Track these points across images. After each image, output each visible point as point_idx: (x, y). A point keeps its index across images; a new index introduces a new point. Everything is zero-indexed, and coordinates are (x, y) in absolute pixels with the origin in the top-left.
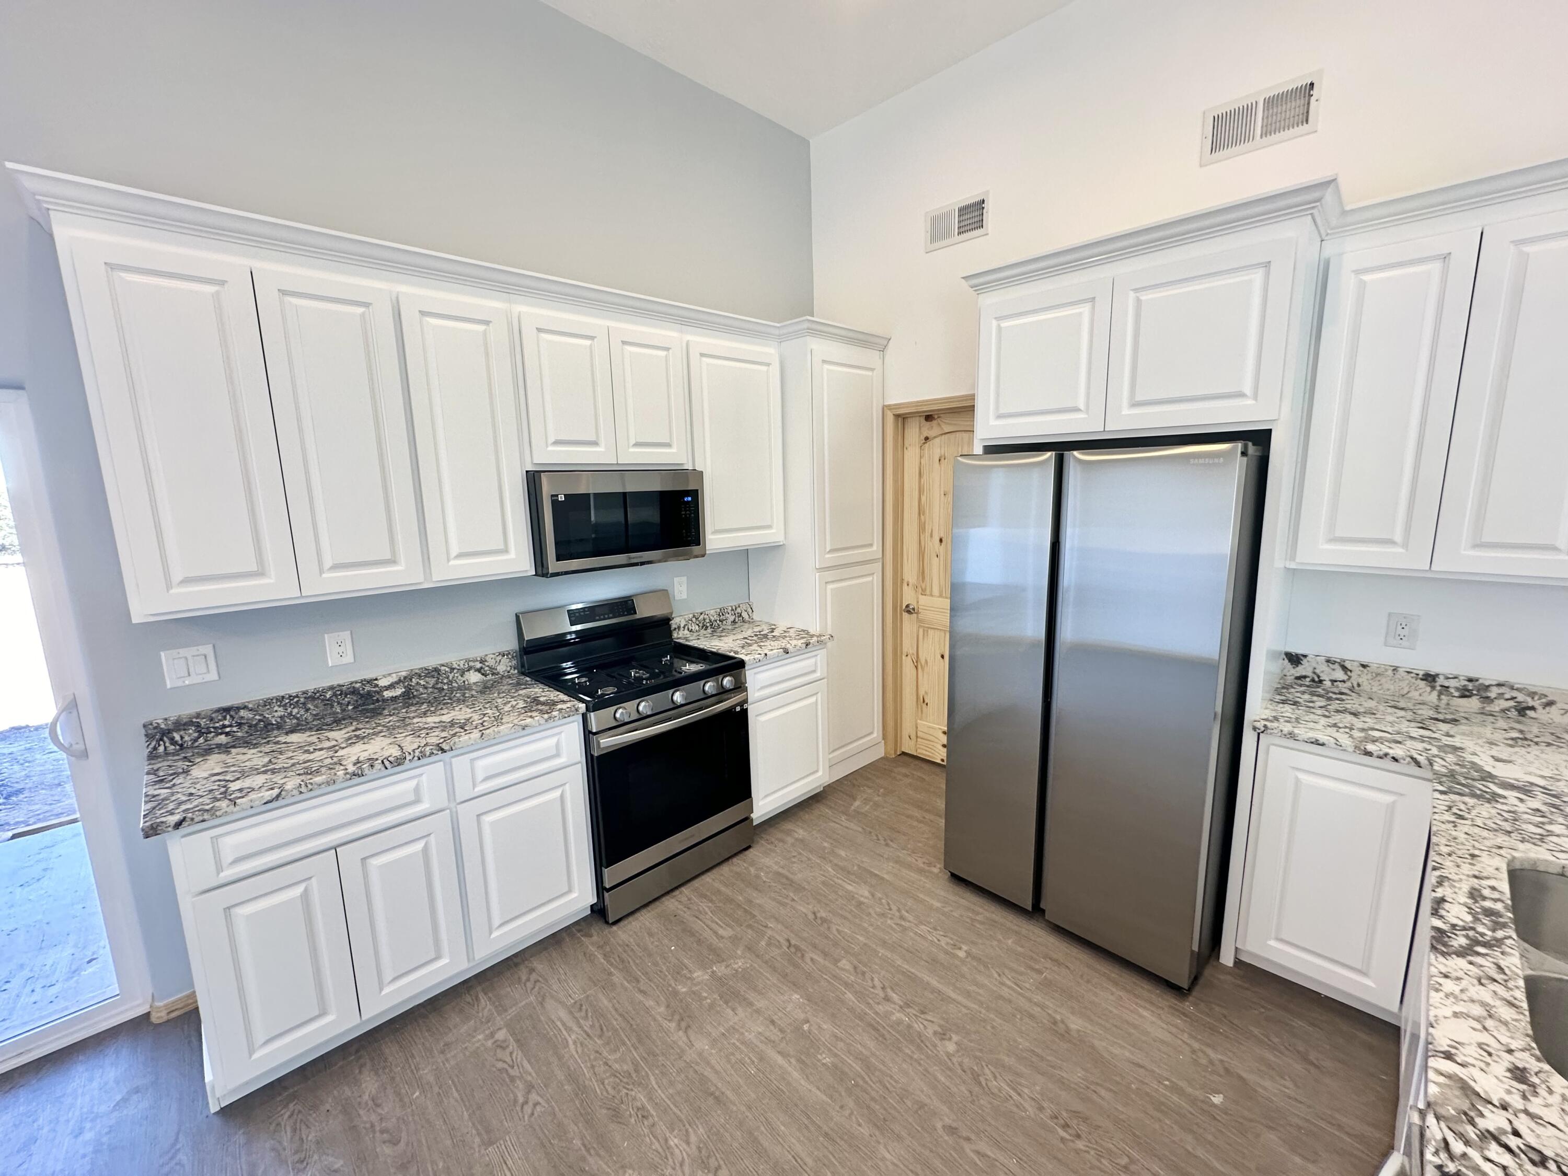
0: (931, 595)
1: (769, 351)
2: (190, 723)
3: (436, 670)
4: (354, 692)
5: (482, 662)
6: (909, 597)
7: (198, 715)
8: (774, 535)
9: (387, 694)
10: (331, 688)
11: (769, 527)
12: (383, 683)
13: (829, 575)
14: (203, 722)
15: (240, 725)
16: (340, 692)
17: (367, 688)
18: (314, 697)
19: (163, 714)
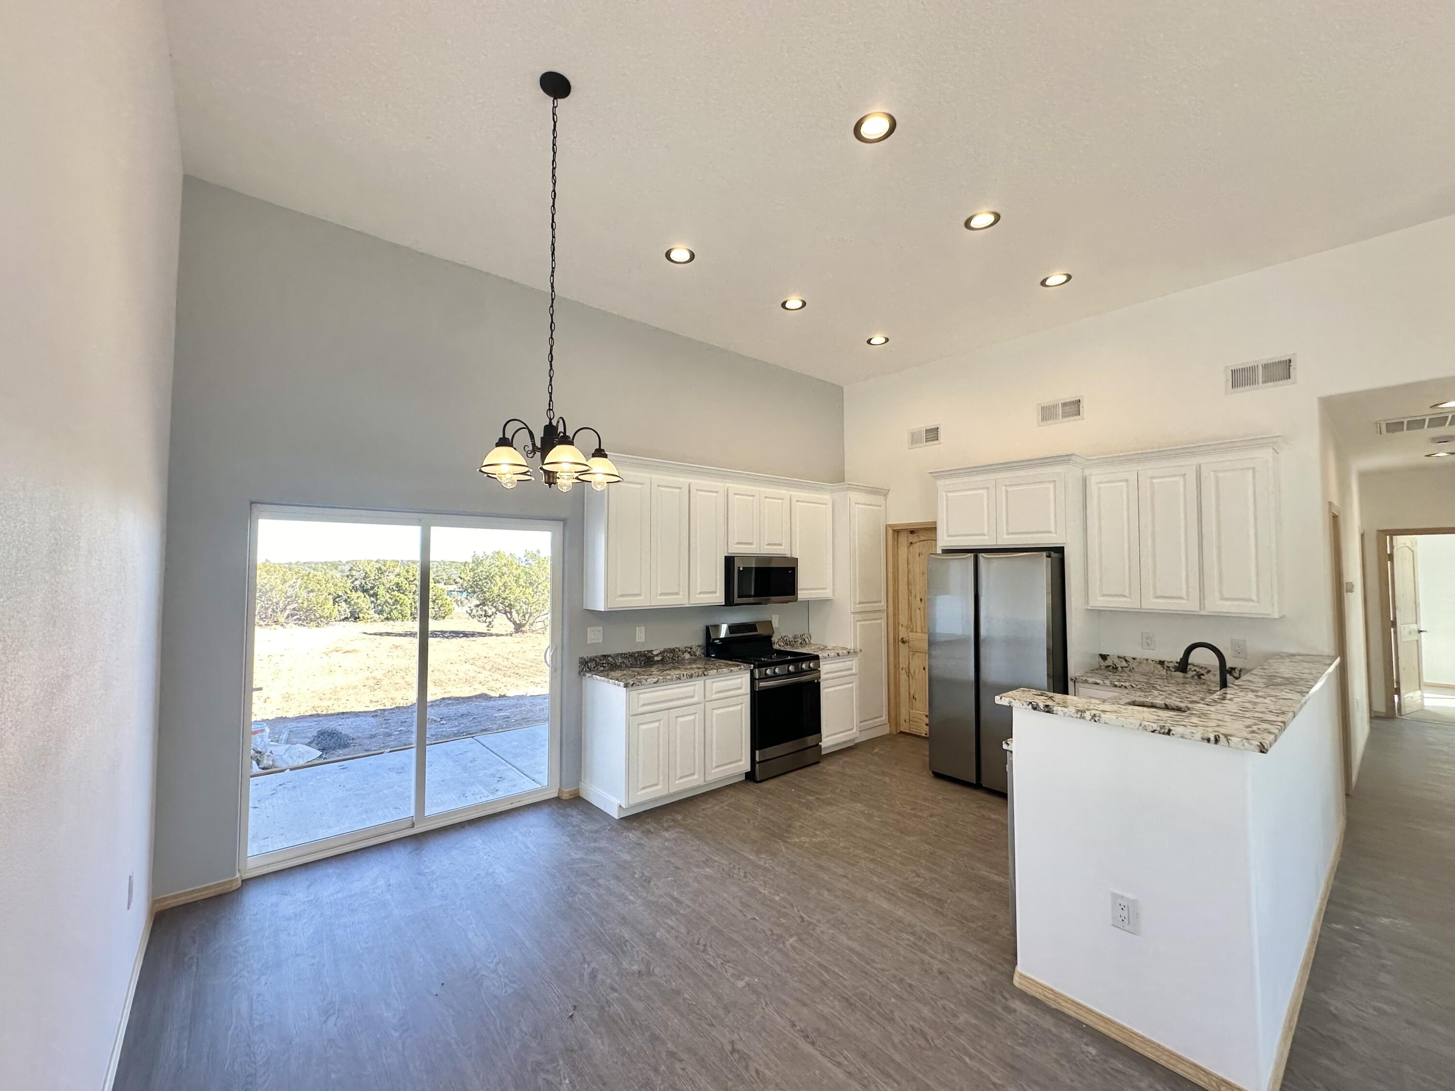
0: (916, 632)
1: (827, 497)
2: (594, 660)
3: (674, 650)
4: (645, 655)
5: (691, 648)
6: (903, 633)
7: (596, 657)
8: (827, 594)
9: (656, 658)
10: (638, 652)
11: (825, 589)
12: (655, 653)
13: (858, 617)
14: (598, 660)
15: (608, 664)
16: (641, 654)
17: (650, 654)
18: (631, 655)
19: (587, 655)
